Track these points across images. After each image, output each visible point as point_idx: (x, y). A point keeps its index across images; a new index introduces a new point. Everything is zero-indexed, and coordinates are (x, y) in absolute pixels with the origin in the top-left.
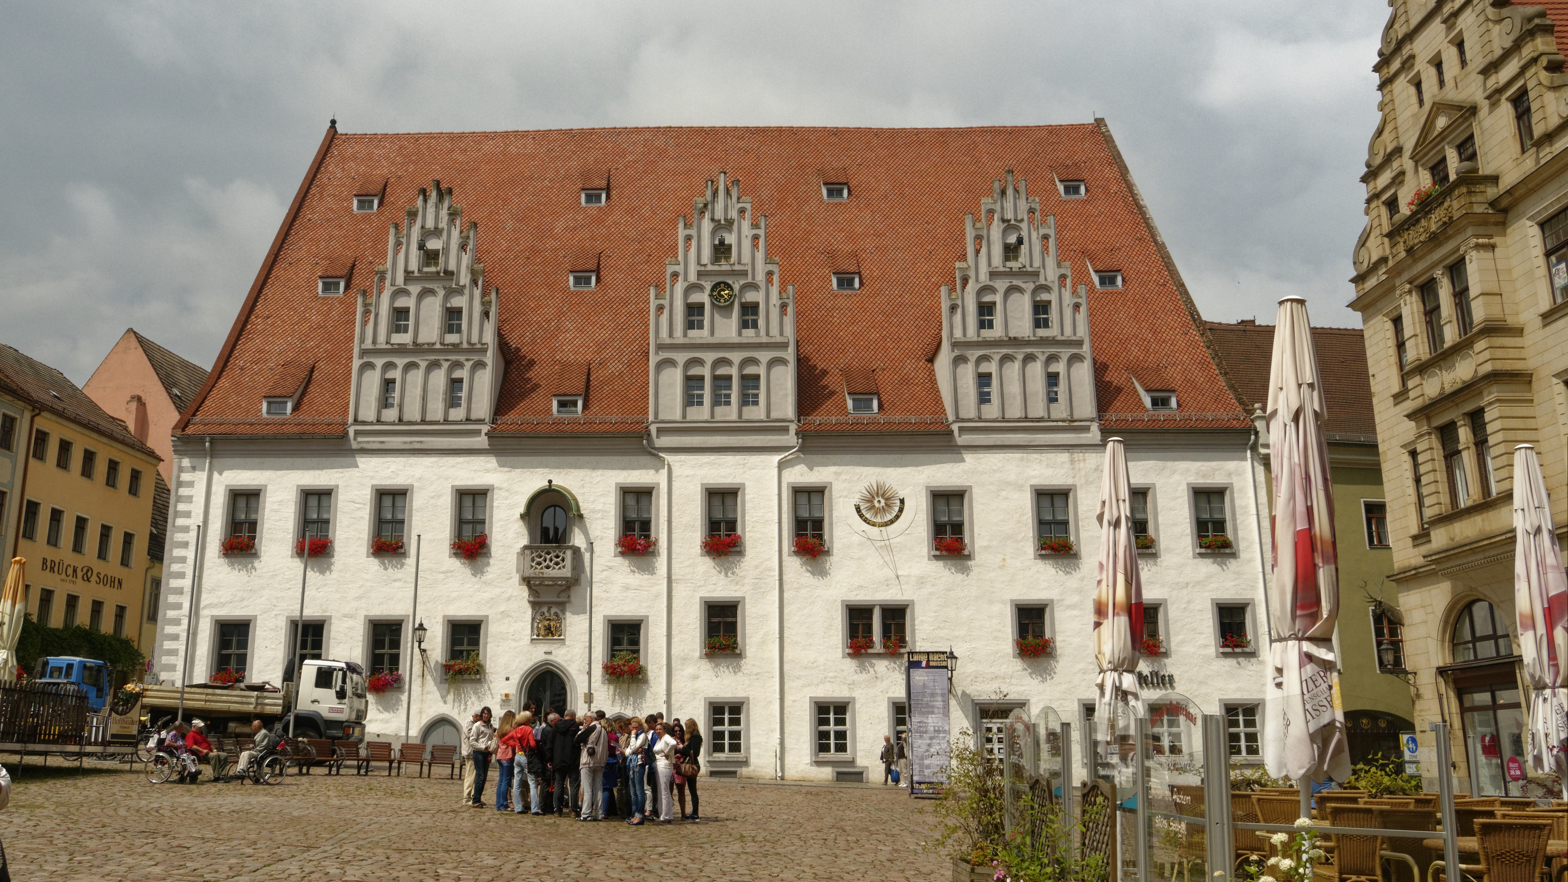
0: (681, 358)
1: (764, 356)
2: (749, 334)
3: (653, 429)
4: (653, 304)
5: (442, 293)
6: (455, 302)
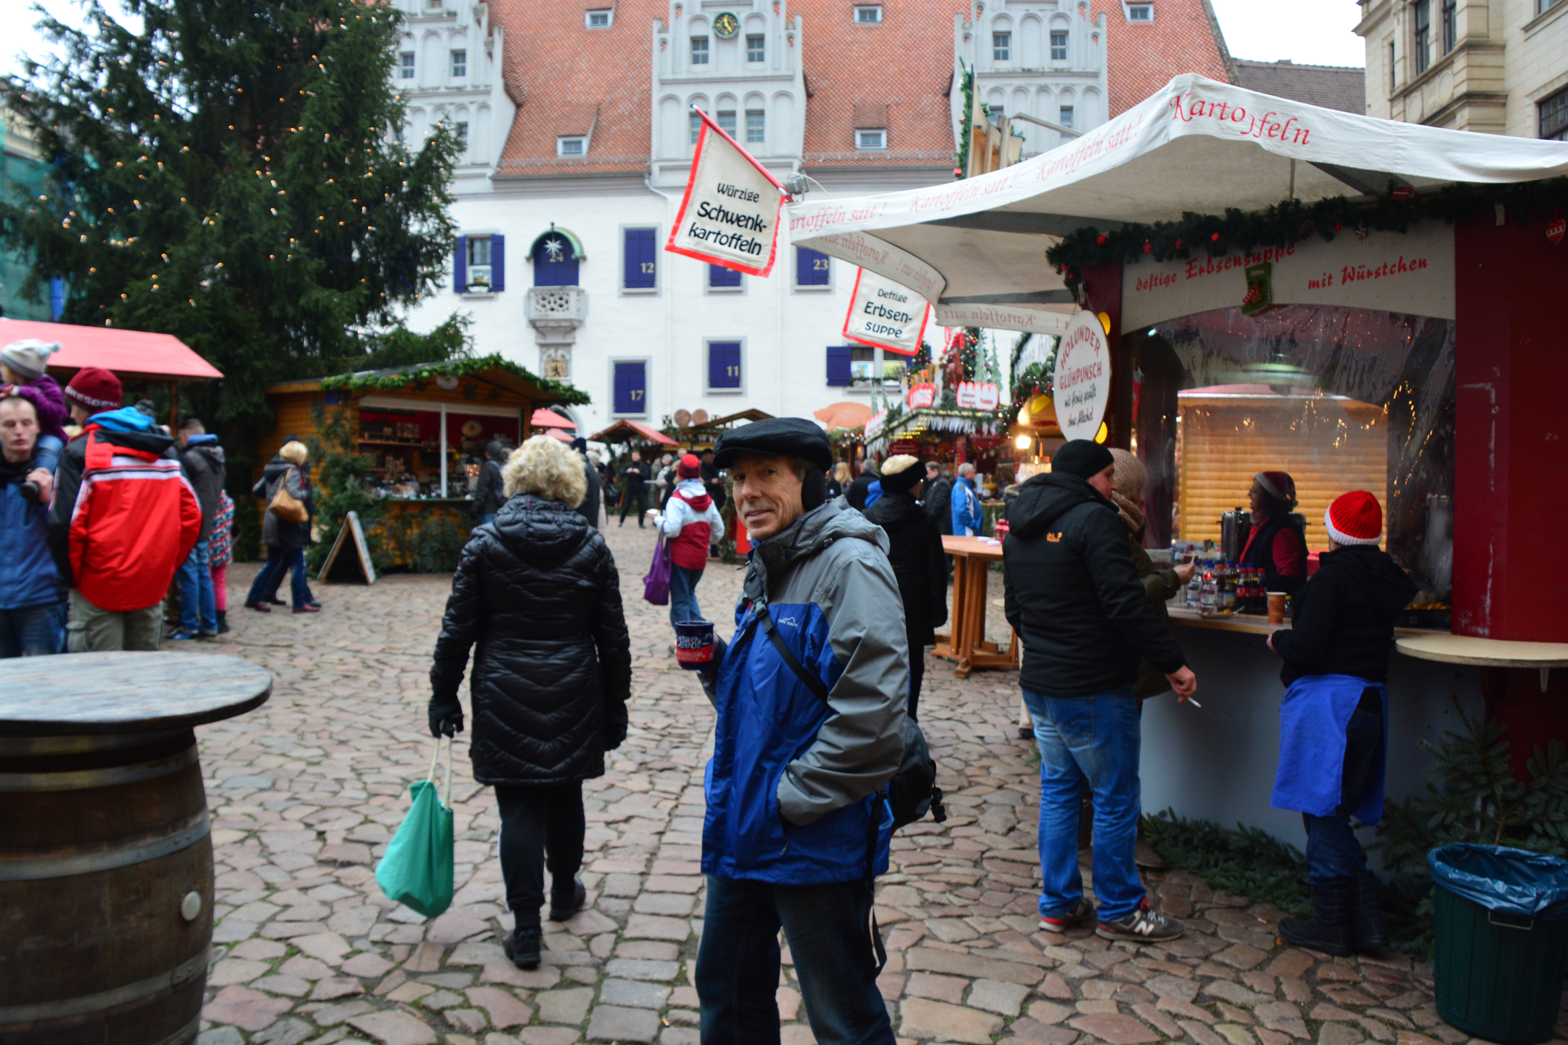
0: (684, 93)
1: (768, 90)
2: (756, 68)
3: (655, 168)
4: (656, 38)
5: (445, 35)
6: (458, 44)
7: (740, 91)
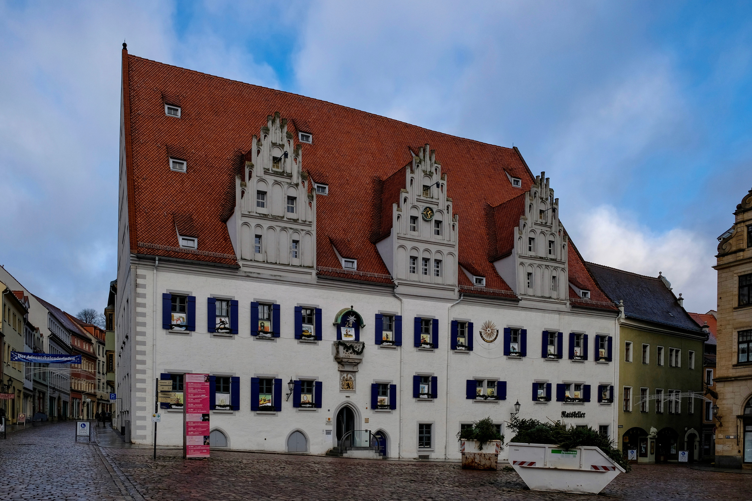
0: (409, 245)
1: (446, 250)
2: (439, 238)
3: (396, 283)
4: (395, 213)
5: (286, 186)
6: (292, 192)
7: (433, 248)
